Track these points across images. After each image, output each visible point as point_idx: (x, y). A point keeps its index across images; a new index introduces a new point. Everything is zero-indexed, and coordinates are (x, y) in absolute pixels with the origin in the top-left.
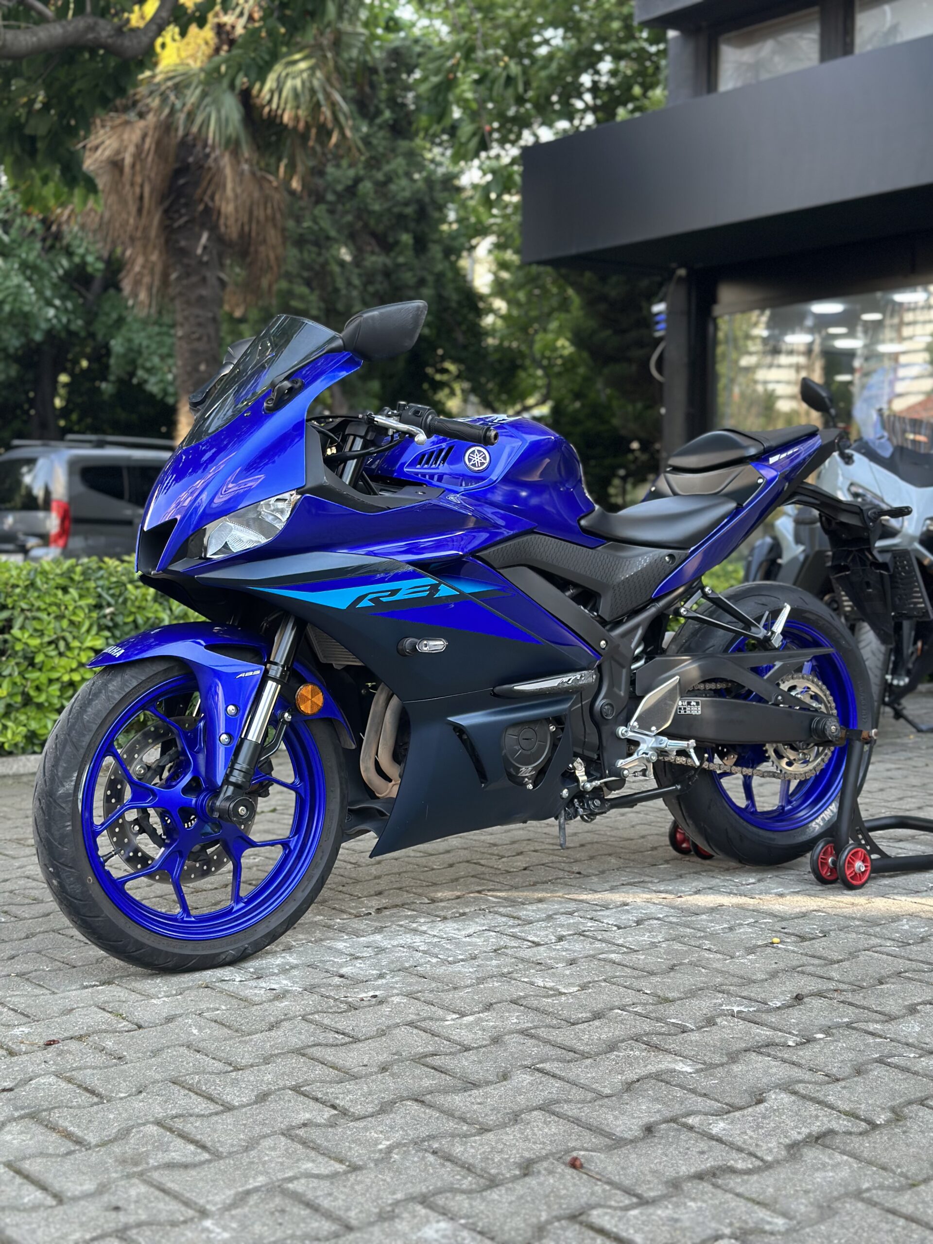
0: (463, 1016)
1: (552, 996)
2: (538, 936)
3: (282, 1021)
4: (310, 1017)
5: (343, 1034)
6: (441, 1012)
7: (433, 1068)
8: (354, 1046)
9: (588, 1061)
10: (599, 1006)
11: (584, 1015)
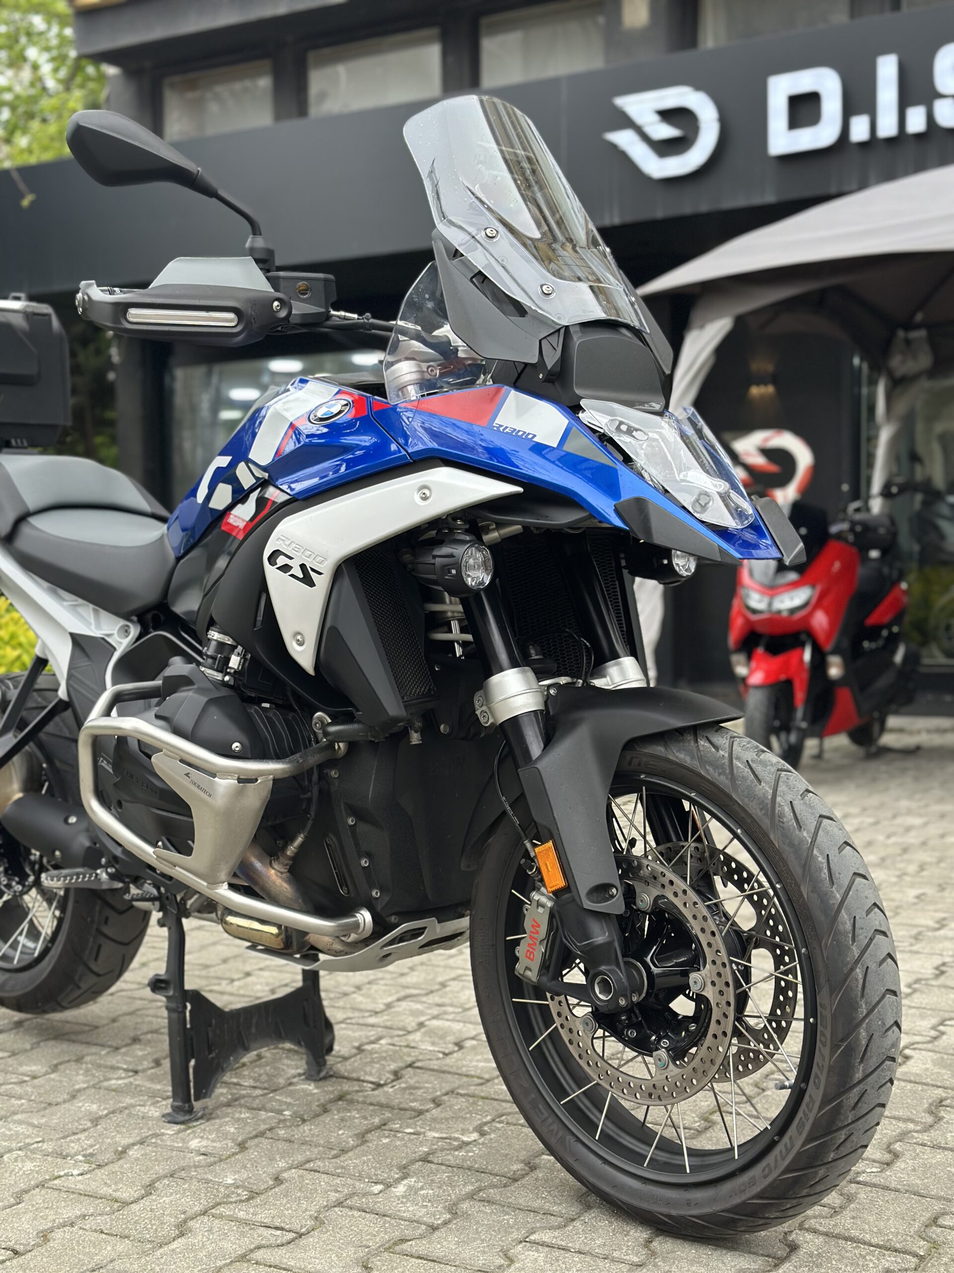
0: (388, 1186)
1: (459, 1148)
2: (371, 1074)
3: (185, 1221)
4: (213, 1211)
5: (277, 1228)
6: (359, 1186)
7: (419, 1258)
8: (303, 1241)
9: (577, 1224)
10: (523, 1155)
11: (515, 1167)
